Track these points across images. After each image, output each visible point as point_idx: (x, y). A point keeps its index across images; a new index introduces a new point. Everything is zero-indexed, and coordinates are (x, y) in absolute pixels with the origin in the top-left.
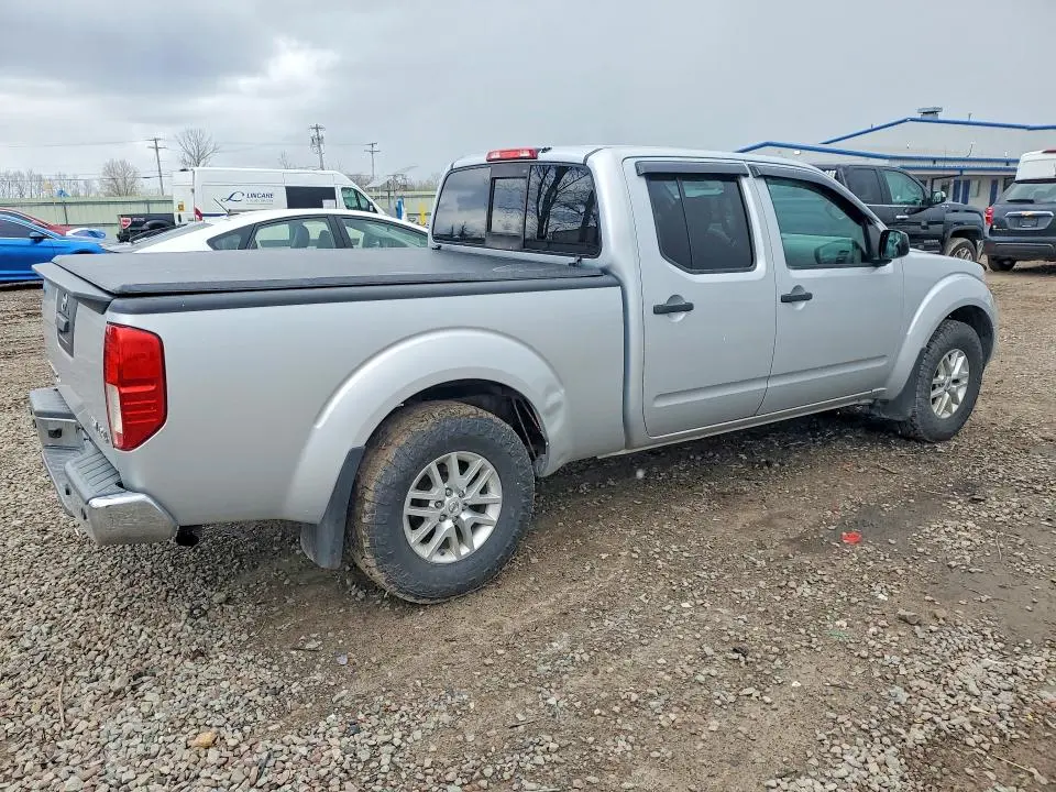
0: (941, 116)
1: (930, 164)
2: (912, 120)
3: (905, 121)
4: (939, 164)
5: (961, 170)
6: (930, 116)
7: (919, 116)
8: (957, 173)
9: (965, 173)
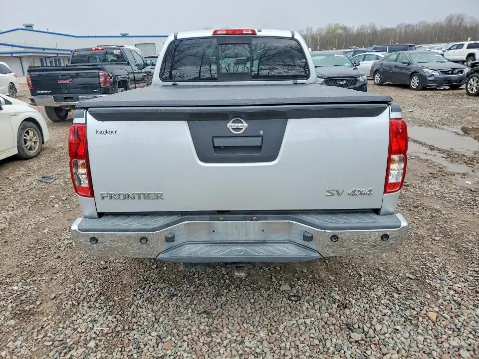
0: (34, 28)
1: (42, 51)
2: (21, 29)
3: (18, 29)
4: (46, 51)
5: (57, 54)
6: (29, 28)
7: (24, 27)
8: (56, 55)
9: (59, 55)
